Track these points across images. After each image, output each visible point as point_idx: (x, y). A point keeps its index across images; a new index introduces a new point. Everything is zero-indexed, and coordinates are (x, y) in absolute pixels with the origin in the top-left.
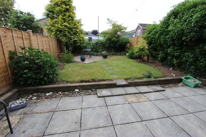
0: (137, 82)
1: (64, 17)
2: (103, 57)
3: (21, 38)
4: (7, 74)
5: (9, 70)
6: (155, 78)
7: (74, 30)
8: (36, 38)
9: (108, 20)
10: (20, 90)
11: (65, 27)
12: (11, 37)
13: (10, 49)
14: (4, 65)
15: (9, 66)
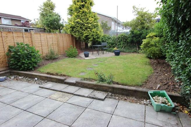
0: (84, 83)
1: (79, 14)
2: (115, 54)
3: (21, 37)
4: (5, 60)
5: (6, 58)
6: (109, 83)
7: (86, 25)
8: (40, 36)
9: (134, 7)
10: (11, 71)
11: (77, 24)
12: (12, 36)
13: (9, 44)
14: (3, 54)
15: (7, 55)
